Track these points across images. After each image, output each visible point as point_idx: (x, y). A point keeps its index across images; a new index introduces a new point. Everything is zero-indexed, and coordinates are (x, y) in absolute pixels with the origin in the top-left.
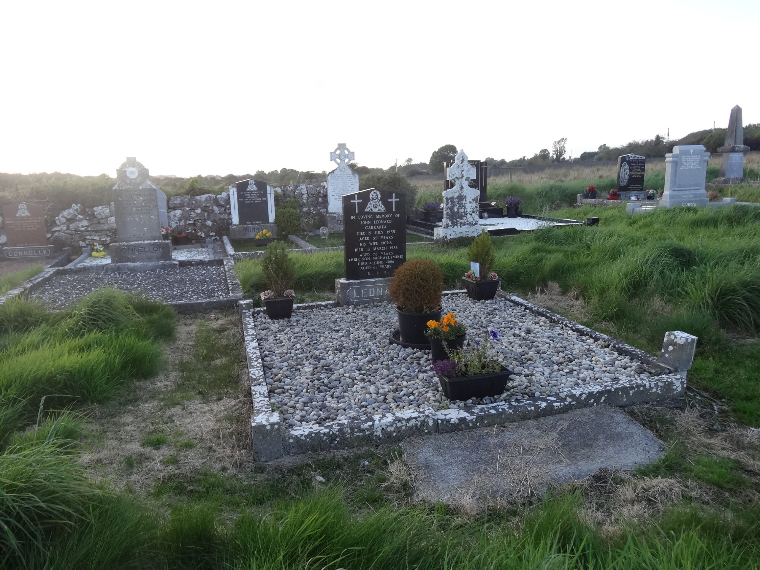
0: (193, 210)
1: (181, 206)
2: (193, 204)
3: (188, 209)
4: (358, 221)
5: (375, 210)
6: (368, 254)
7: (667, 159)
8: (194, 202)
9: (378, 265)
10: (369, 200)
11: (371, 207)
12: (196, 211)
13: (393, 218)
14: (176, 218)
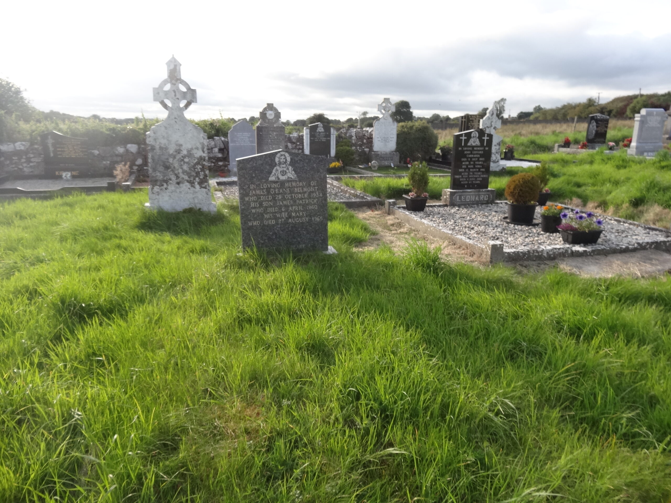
4: (463, 151)
5: (474, 144)
6: (467, 174)
7: (636, 119)
9: (472, 181)
10: (471, 138)
11: (471, 142)
13: (484, 150)
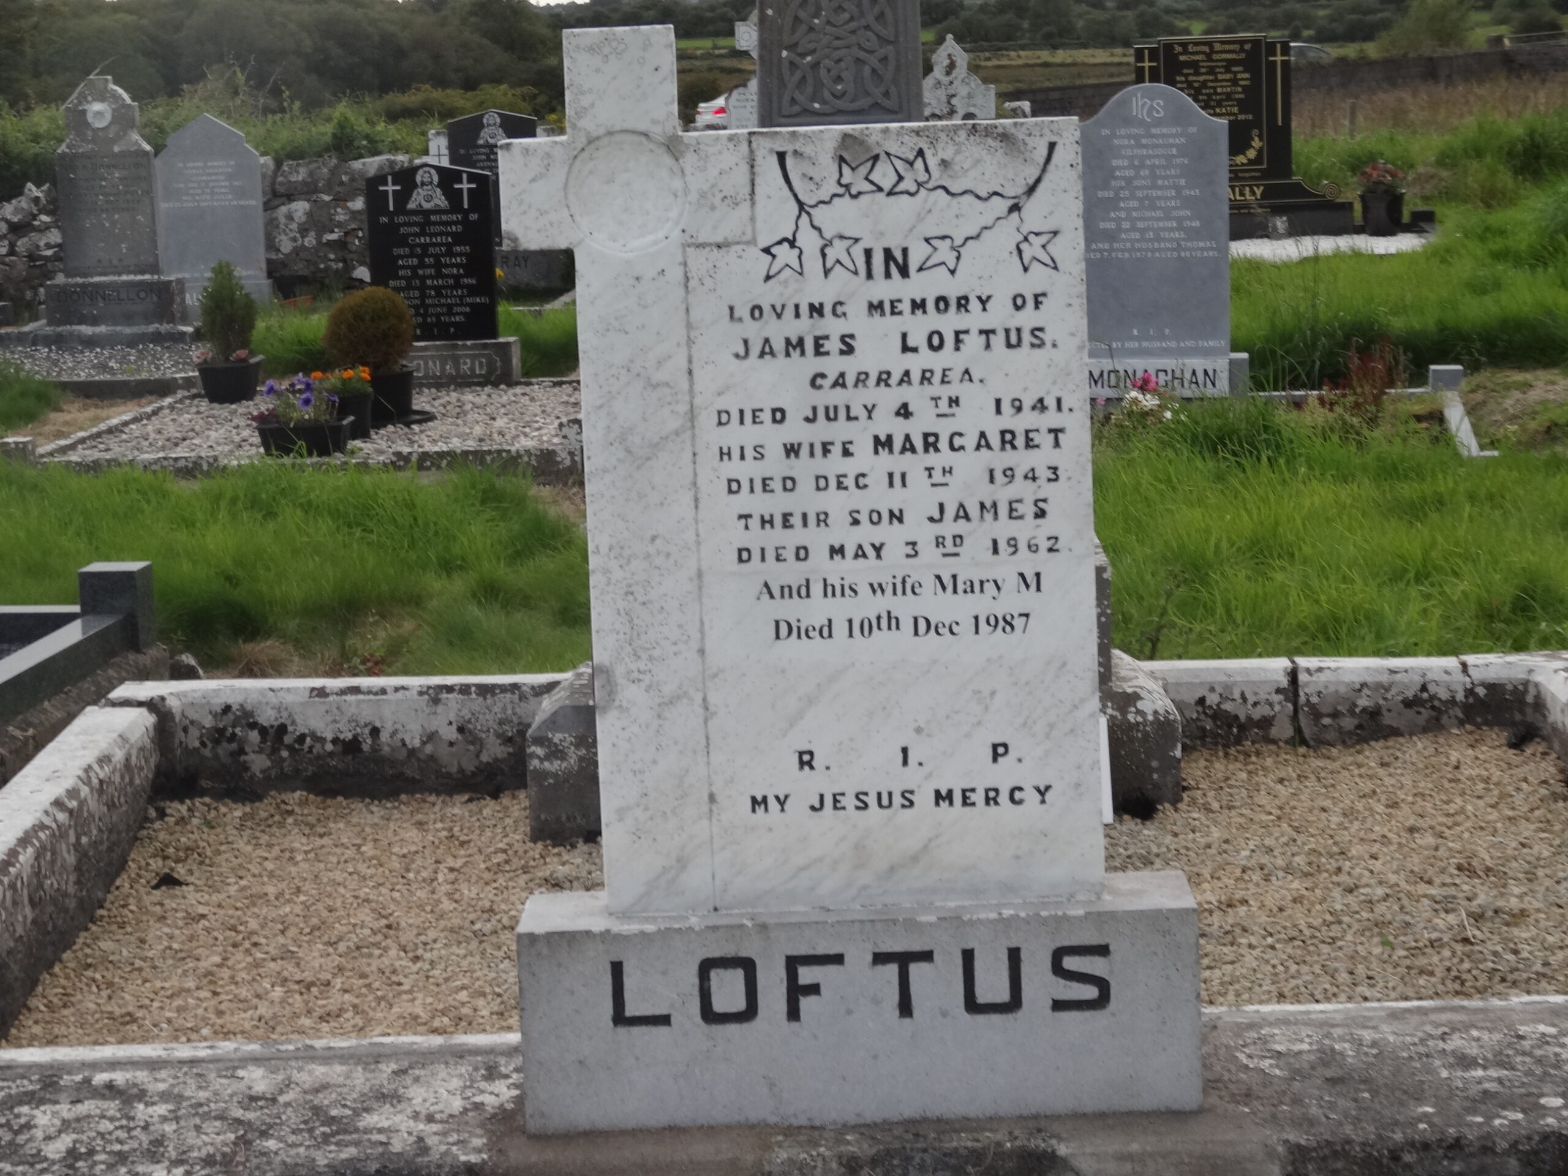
0: (340, 200)
1: (308, 190)
2: (342, 183)
3: (327, 198)
4: (394, 227)
5: (427, 206)
6: (417, 293)
8: (344, 178)
9: (438, 315)
10: (415, 186)
11: (419, 199)
12: (350, 204)
13: (465, 222)
14: (294, 226)
